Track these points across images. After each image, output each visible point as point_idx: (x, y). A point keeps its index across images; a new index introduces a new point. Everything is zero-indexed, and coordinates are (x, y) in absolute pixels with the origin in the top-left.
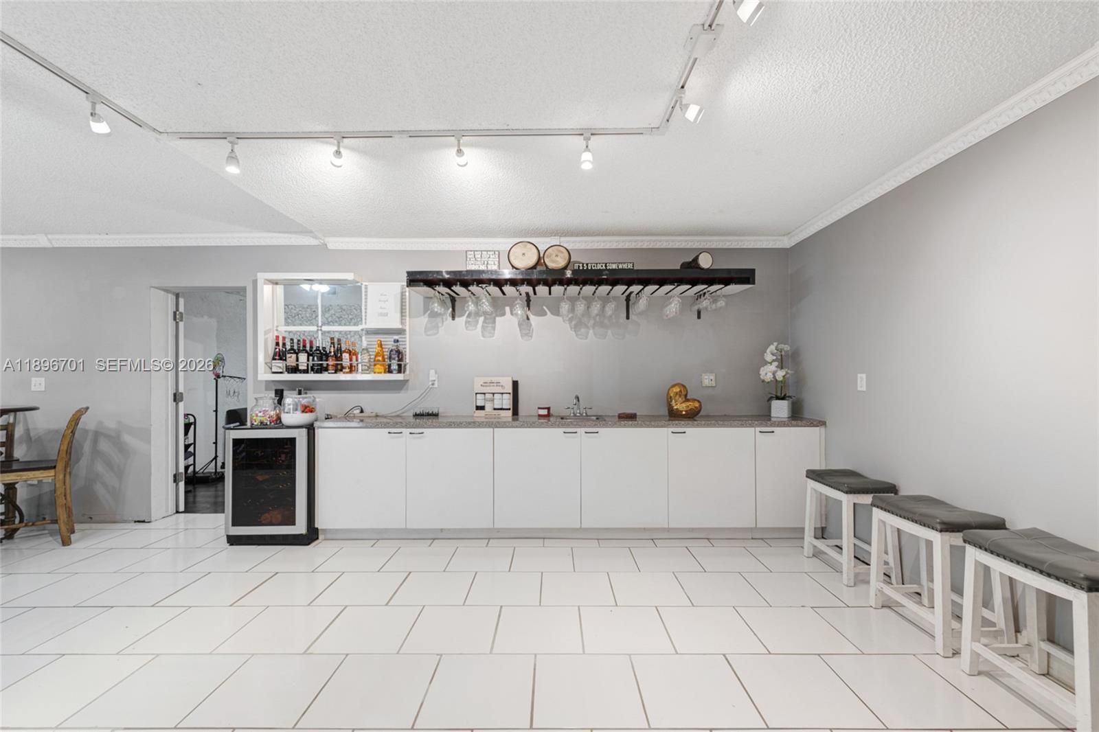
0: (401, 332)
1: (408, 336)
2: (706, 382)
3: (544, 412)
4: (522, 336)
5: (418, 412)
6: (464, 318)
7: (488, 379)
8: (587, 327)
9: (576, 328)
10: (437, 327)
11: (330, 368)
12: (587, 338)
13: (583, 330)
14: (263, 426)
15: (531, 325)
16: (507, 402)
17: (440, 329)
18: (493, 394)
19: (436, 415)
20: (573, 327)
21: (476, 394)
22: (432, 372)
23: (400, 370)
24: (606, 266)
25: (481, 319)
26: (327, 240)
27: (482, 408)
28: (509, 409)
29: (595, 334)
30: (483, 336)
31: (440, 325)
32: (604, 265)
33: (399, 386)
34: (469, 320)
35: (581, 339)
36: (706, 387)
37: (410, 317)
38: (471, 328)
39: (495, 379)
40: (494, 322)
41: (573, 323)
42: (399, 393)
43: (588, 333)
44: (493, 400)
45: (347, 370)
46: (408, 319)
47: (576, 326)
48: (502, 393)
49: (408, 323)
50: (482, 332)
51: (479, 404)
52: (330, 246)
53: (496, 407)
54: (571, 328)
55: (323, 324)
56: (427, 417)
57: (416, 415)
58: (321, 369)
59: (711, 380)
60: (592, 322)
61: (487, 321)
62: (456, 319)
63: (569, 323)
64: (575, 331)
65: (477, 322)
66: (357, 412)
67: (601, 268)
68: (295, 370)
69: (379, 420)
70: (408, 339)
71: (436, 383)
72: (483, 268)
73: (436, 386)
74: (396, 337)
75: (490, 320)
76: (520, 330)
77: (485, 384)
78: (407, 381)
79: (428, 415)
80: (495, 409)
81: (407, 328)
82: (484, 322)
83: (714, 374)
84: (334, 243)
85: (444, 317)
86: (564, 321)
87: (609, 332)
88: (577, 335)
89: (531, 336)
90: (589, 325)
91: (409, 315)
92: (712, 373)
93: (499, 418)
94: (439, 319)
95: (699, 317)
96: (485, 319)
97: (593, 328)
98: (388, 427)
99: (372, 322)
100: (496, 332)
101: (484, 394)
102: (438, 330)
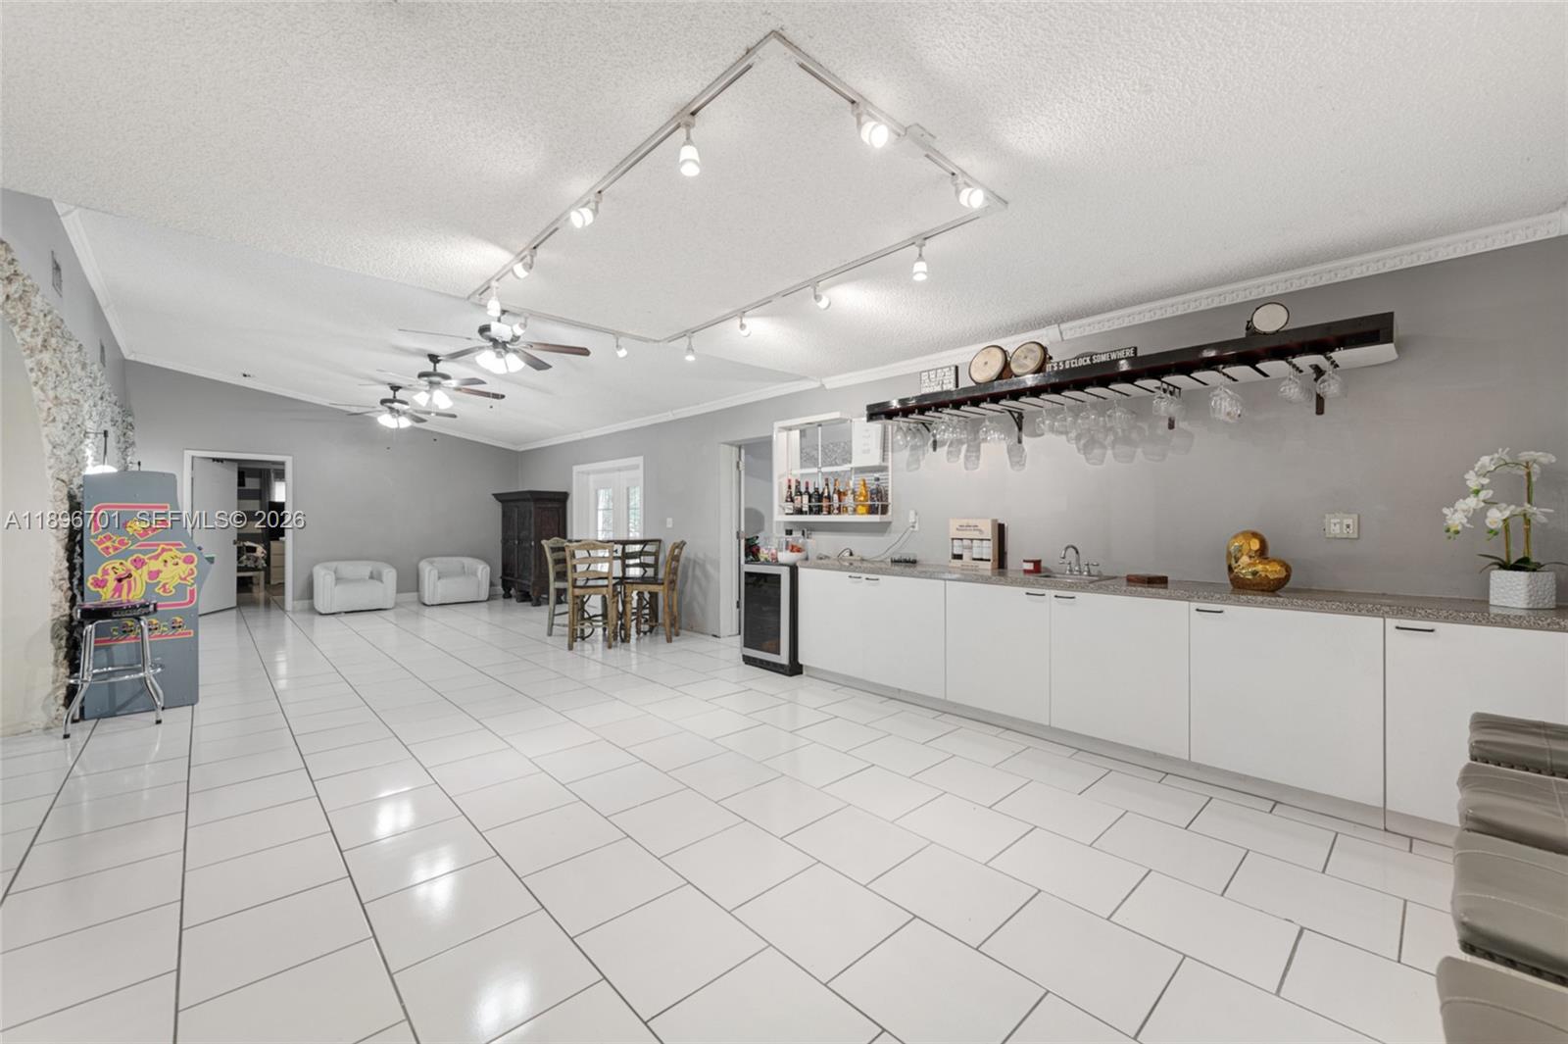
0: (883, 469)
1: (890, 473)
2: (1335, 530)
3: (1030, 566)
4: (1012, 465)
5: (897, 559)
6: (946, 448)
7: (964, 522)
8: (1104, 447)
9: (1086, 449)
10: (918, 461)
11: (824, 509)
12: (1102, 461)
13: (1097, 451)
14: (767, 562)
15: (1024, 450)
16: (987, 550)
17: (922, 463)
18: (972, 540)
19: (914, 562)
20: (1081, 447)
21: (953, 539)
22: (912, 513)
23: (885, 510)
24: (1091, 360)
25: (964, 447)
26: (824, 380)
27: (959, 557)
28: (989, 560)
29: (1115, 456)
30: (967, 468)
31: (921, 458)
32: (1088, 359)
33: (882, 528)
34: (951, 449)
35: (1094, 464)
36: (1335, 538)
37: (892, 452)
38: (952, 460)
39: (972, 522)
40: (978, 450)
41: (1082, 442)
42: (882, 536)
43: (1104, 455)
44: (971, 548)
45: (836, 511)
46: (890, 453)
47: (1085, 446)
48: (982, 540)
49: (890, 460)
50: (965, 464)
51: (955, 552)
52: (828, 387)
53: (975, 556)
54: (1079, 450)
55: (823, 466)
56: (906, 564)
57: (895, 562)
58: (819, 511)
59: (1348, 526)
60: (1111, 438)
61: (971, 449)
62: (938, 450)
63: (1076, 443)
64: (1084, 454)
65: (960, 451)
66: (847, 554)
67: (1084, 364)
68: (800, 512)
69: (865, 565)
70: (890, 477)
71: (917, 525)
72: (938, 389)
73: (916, 529)
74: (877, 475)
75: (975, 449)
76: (1010, 457)
77: (961, 528)
78: (890, 523)
79: (906, 561)
80: (974, 559)
81: (890, 465)
82: (967, 451)
83: (1356, 516)
84: (832, 383)
85: (926, 448)
86: (1068, 441)
87: (1139, 450)
88: (1087, 459)
89: (1024, 465)
90: (1107, 442)
91: (892, 449)
92: (1349, 512)
93: (976, 571)
94: (920, 452)
95: (1320, 410)
96: (968, 446)
97: (1113, 448)
98: (849, 571)
99: (858, 461)
100: (981, 461)
101: (962, 539)
102: (919, 464)
